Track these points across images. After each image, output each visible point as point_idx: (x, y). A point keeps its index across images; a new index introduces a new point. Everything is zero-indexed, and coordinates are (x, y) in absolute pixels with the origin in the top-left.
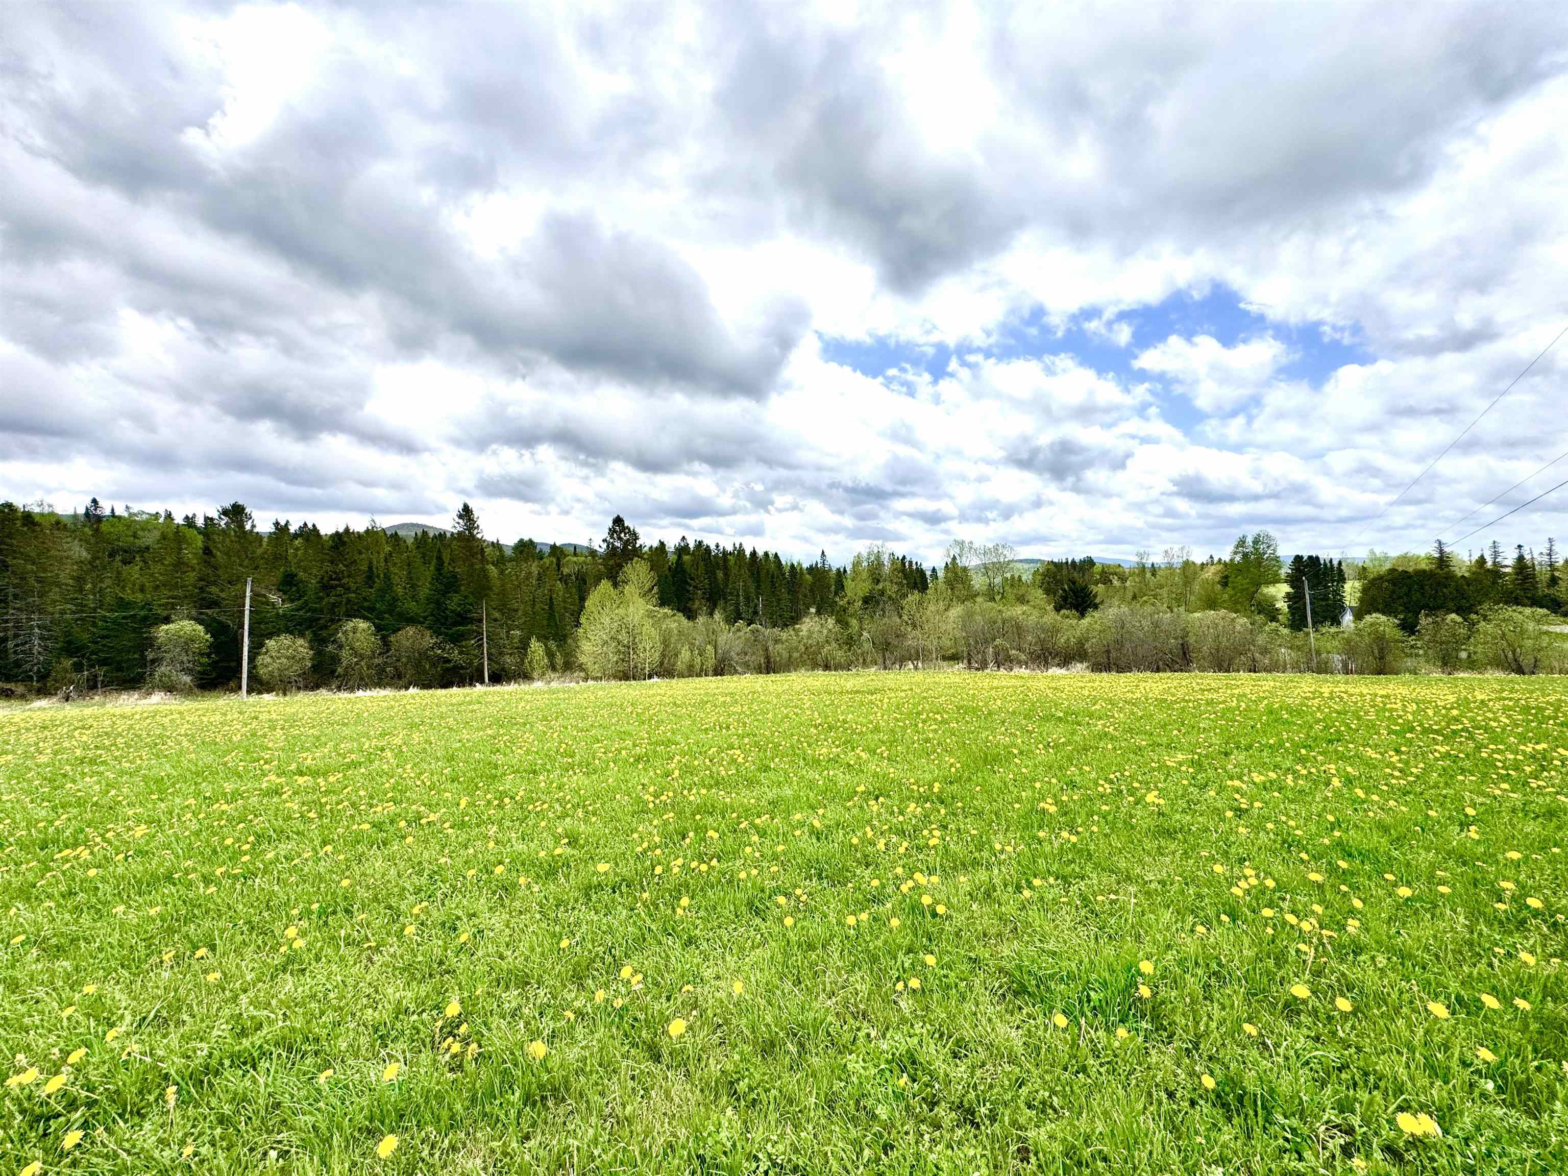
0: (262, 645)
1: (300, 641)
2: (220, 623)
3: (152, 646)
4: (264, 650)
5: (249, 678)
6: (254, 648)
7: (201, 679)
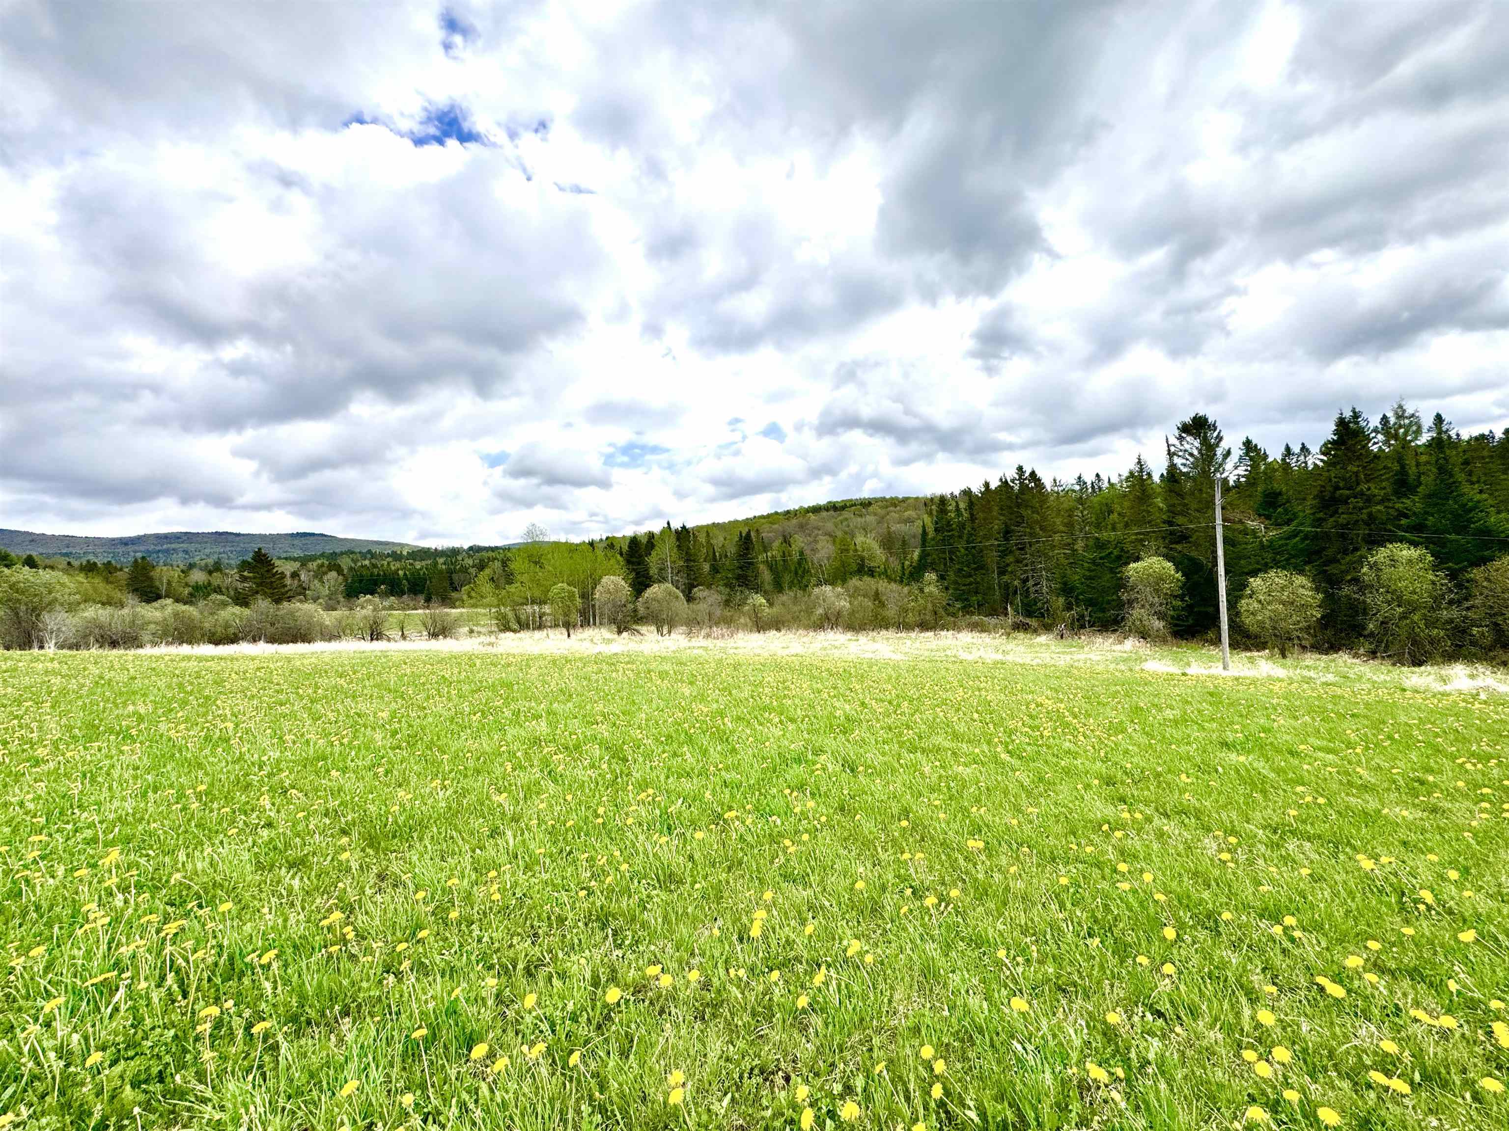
0: (1244, 586)
1: (1300, 580)
2: (1191, 559)
3: (1124, 586)
4: (1248, 591)
5: (1230, 627)
6: (1234, 590)
7: (1176, 625)
